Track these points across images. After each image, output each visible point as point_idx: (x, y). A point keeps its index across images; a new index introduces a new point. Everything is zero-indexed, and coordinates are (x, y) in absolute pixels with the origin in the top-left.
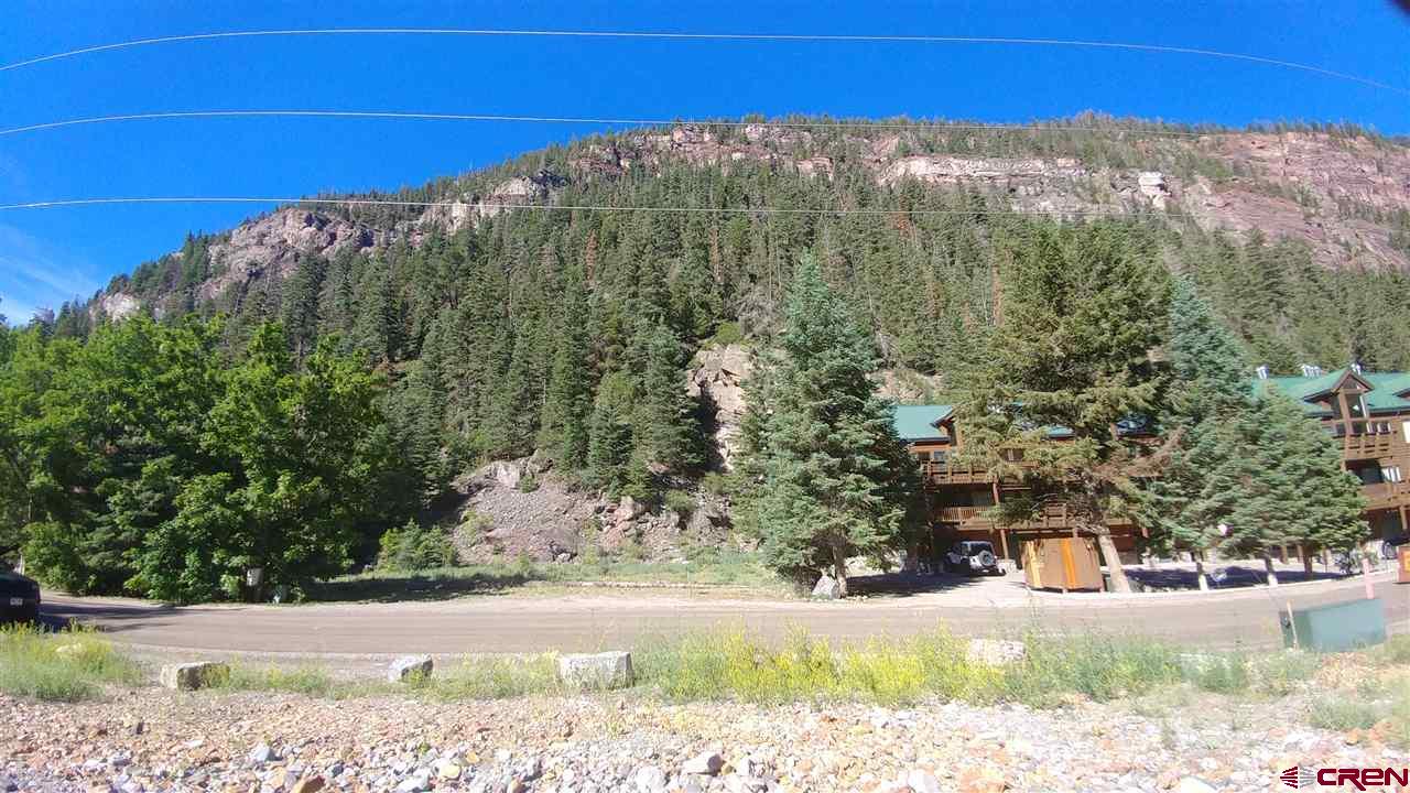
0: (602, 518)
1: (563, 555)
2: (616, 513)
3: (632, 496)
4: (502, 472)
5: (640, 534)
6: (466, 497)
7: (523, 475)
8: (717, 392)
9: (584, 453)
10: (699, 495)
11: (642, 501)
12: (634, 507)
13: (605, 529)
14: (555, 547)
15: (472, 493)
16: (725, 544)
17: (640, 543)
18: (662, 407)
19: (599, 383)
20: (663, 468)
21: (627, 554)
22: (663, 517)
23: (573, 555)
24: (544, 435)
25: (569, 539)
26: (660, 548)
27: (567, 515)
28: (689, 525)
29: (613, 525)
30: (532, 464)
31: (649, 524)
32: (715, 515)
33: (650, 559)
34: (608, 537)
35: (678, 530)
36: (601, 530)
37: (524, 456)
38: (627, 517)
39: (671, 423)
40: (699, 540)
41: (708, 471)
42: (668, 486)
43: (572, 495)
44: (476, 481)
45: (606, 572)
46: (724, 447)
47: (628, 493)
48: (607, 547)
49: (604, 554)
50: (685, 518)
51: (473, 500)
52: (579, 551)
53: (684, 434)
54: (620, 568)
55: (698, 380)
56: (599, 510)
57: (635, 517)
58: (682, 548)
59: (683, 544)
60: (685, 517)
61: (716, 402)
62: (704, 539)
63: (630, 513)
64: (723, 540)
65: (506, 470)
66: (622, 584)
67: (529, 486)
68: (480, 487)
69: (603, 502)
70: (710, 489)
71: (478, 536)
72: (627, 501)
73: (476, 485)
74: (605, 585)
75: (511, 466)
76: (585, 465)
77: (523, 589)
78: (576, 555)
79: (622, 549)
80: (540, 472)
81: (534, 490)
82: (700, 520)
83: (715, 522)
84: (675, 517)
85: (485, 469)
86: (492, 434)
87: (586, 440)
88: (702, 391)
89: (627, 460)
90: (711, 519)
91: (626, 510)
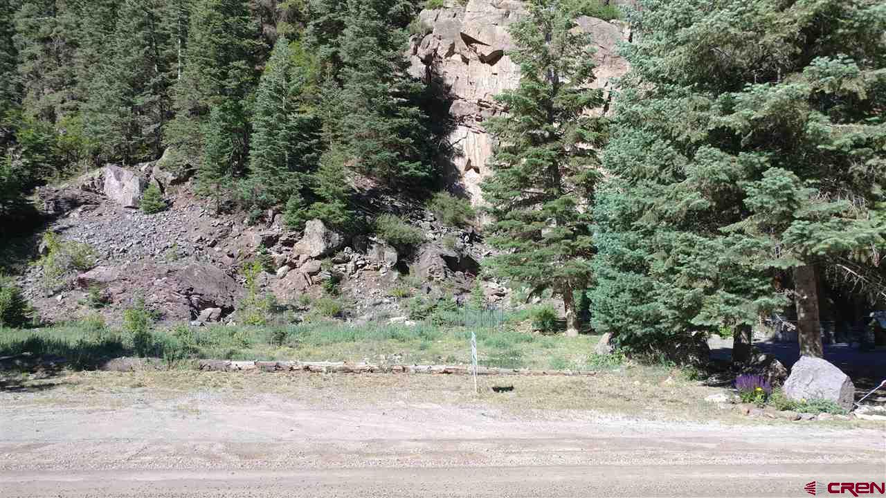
0: (275, 255)
1: (209, 310)
2: (297, 246)
3: (323, 220)
4: (111, 183)
5: (337, 279)
6: (51, 219)
7: (144, 186)
8: (451, 71)
9: (242, 156)
10: (426, 224)
11: (339, 228)
12: (327, 237)
13: (280, 271)
14: (194, 298)
15: (60, 212)
16: (467, 297)
17: (336, 293)
18: (368, 86)
19: (267, 57)
20: (369, 184)
21: (315, 310)
22: (373, 254)
23: (226, 311)
24: (179, 128)
25: (220, 285)
26: (369, 301)
27: (217, 249)
28: (413, 267)
29: (293, 266)
30: (161, 171)
31: (350, 265)
32: (452, 254)
33: (354, 316)
34: (285, 286)
35: (396, 274)
36: (273, 272)
37: (149, 160)
38: (316, 253)
39: (381, 114)
40: (429, 289)
41: (438, 191)
42: (377, 210)
43: (225, 219)
44: (68, 194)
45: (281, 338)
46: (460, 155)
47: (317, 216)
48: (283, 299)
49: (277, 309)
50: (404, 256)
51: (62, 223)
52: (237, 305)
53: (403, 131)
54: (306, 332)
55: (422, 52)
56: (269, 242)
57: (328, 254)
58: (403, 300)
59: (405, 296)
60: (407, 252)
61: (449, 88)
62: (436, 289)
63: (318, 247)
64: (464, 291)
65: (118, 179)
66: (315, 365)
67: (155, 203)
68: (74, 203)
69: (275, 230)
70: (442, 217)
71: (66, 279)
72: (315, 227)
73: (67, 200)
74: (277, 368)
75: (126, 172)
76: (245, 173)
77: (105, 373)
78: (231, 309)
79: (307, 302)
80: (173, 183)
81: (162, 209)
82: (428, 260)
83: (452, 264)
84: (391, 255)
85: (84, 178)
86: (94, 124)
87: (248, 130)
88: (427, 70)
89: (314, 168)
90: (447, 259)
91: (313, 241)
